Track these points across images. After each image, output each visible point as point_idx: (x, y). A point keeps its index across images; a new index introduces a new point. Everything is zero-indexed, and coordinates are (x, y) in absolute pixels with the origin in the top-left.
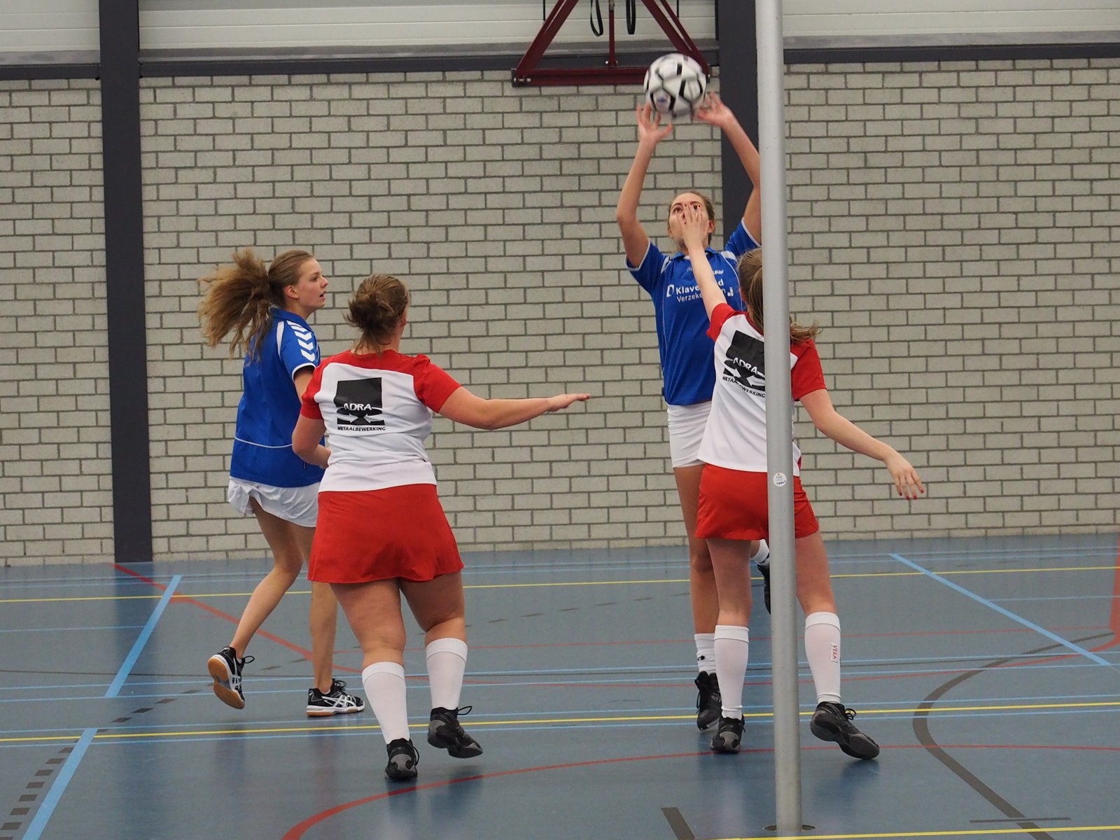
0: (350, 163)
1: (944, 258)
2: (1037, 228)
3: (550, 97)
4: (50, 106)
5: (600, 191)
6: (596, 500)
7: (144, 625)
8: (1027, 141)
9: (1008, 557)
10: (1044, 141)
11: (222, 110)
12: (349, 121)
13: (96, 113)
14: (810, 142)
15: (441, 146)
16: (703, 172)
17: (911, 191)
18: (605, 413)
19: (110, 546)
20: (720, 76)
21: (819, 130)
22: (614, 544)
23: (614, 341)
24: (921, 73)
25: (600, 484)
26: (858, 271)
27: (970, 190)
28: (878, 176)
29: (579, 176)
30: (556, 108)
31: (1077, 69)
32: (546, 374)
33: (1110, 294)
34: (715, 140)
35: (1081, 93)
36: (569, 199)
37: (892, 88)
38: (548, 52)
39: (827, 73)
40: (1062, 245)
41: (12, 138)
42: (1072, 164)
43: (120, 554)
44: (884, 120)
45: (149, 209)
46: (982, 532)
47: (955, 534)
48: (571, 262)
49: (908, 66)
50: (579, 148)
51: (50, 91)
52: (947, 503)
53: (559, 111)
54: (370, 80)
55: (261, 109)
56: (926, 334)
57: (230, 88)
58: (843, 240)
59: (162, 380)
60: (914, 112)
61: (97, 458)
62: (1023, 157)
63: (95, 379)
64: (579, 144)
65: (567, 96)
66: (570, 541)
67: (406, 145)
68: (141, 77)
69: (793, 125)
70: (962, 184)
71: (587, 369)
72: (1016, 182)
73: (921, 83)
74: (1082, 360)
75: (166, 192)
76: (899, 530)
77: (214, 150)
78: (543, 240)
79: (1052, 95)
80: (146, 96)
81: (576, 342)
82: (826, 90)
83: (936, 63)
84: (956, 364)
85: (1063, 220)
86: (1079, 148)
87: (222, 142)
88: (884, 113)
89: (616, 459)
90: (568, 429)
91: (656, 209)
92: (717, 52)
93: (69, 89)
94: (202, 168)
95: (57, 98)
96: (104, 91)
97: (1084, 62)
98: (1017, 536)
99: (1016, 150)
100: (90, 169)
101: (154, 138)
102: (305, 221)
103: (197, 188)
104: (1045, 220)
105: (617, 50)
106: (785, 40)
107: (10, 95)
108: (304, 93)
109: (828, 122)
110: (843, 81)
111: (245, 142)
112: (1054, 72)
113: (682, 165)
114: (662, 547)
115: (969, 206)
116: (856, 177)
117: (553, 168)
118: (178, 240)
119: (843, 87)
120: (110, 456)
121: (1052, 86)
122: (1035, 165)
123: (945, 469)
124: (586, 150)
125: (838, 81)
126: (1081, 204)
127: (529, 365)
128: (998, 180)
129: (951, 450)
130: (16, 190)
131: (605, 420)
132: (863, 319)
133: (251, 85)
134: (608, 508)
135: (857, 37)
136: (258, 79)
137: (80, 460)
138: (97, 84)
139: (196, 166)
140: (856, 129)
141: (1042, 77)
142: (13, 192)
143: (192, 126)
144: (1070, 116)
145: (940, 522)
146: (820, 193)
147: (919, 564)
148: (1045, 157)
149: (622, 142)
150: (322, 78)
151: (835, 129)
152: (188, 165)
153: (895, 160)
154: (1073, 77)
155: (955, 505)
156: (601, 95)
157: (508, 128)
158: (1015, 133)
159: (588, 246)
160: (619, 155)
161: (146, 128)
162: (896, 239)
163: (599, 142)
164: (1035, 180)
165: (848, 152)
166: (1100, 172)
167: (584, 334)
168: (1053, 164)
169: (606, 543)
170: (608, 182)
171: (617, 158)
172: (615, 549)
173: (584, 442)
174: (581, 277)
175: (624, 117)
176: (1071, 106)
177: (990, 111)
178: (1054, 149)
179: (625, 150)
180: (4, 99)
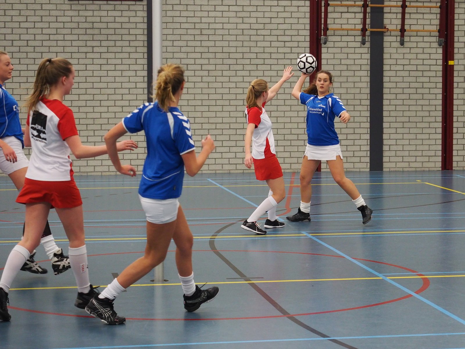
0: (5, 27)
1: (229, 69)
2: (264, 59)
3: (82, 5)
5: (101, 41)
8: (261, 26)
9: (251, 181)
10: (267, 27)
12: (5, 11)
14: (181, 24)
15: (40, 22)
16: (140, 35)
17: (218, 44)
18: (101, 124)
21: (184, 20)
22: (104, 174)
23: (105, 97)
26: (197, 73)
27: (240, 44)
28: (205, 38)
29: (93, 35)
30: (84, 9)
32: (79, 109)
33: (291, 84)
34: (145, 23)
35: (282, 9)
36: (89, 44)
37: (211, 5)
40: (273, 65)
42: (277, 35)
44: (208, 17)
46: (242, 171)
47: (232, 172)
48: (89, 68)
50: (93, 24)
52: (229, 160)
53: (86, 10)
56: (222, 97)
58: (192, 61)
60: (220, 14)
62: (259, 32)
64: (93, 22)
65: (89, 4)
66: (87, 172)
67: (27, 21)
69: (174, 18)
70: (237, 42)
71: (94, 107)
72: (257, 41)
74: (280, 108)
76: (211, 170)
78: (79, 59)
79: (271, 9)
81: (90, 97)
82: (187, 5)
84: (233, 109)
85: (274, 56)
86: (280, 30)
88: (208, 14)
90: (87, 130)
91: (122, 48)
99: (257, 29)
104: (267, 56)
109: (187, 17)
113: (132, 32)
115: (239, 50)
116: (197, 38)
117: (83, 31)
121: (271, 6)
122: (264, 35)
123: (229, 147)
124: (96, 25)
126: (280, 50)
127: (73, 106)
128: (250, 41)
129: (231, 141)
131: (101, 127)
132: (199, 91)
140: (197, 20)
141: (267, 3)
144: (277, 18)
145: (226, 167)
146: (184, 44)
147: (217, 182)
148: (268, 32)
149: (110, 22)
151: (190, 20)
153: (212, 32)
154: (279, 3)
155: (232, 161)
156: (101, 4)
157: (66, 16)
158: (257, 23)
159: (96, 61)
162: (212, 62)
163: (101, 22)
164: (264, 41)
165: (195, 28)
166: (288, 38)
167: (94, 94)
168: (271, 35)
169: (100, 173)
170: (104, 37)
171: (107, 28)
172: (104, 175)
173: (93, 135)
174: (93, 73)
175: (110, 13)
176: (278, 14)
177: (248, 15)
178: (271, 30)
179: (111, 25)
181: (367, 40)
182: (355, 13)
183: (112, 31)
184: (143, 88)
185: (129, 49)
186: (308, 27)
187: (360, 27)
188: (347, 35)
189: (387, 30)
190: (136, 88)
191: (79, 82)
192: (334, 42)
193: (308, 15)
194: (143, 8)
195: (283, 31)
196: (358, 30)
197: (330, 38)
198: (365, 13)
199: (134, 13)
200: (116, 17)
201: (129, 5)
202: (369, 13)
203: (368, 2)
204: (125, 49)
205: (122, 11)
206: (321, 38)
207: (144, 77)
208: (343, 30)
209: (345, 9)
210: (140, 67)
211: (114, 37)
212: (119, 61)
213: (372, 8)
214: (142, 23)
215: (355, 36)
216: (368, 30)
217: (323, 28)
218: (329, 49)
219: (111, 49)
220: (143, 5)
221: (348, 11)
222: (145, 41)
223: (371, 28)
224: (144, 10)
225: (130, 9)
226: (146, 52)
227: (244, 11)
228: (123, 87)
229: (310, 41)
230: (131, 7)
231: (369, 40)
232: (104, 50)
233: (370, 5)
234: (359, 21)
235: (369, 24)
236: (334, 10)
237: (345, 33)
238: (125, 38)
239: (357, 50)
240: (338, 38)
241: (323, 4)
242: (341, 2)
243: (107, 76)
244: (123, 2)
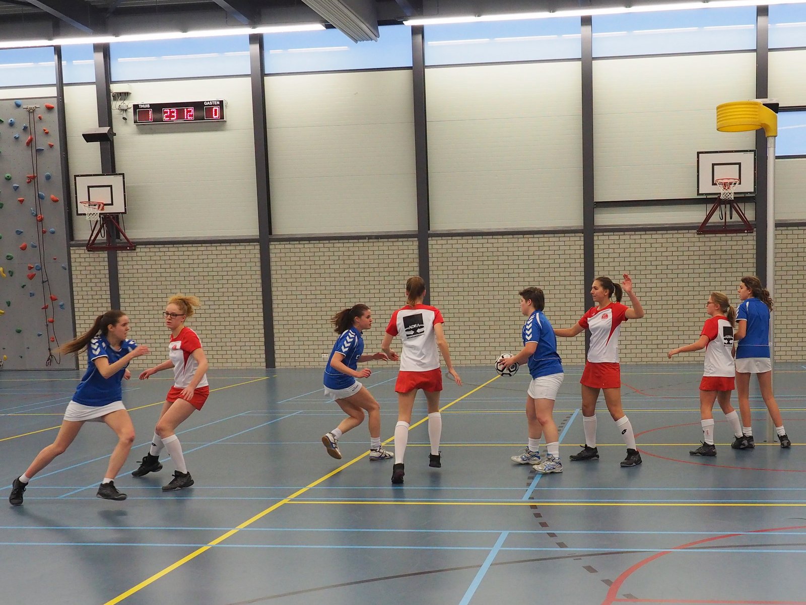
3: (708, 237)
4: (570, 241)
5: (721, 264)
11: (616, 242)
13: (582, 243)
16: (750, 258)
20: (756, 231)
21: (785, 246)
28: (801, 259)
29: (715, 259)
34: (754, 249)
38: (707, 225)
39: (787, 230)
45: (596, 269)
50: (715, 252)
51: (570, 237)
53: (710, 241)
54: (657, 233)
57: (619, 236)
58: (790, 277)
64: (715, 250)
65: (712, 237)
68: (594, 233)
77: (614, 253)
80: (595, 238)
82: (787, 235)
87: (616, 251)
92: (755, 224)
93: (575, 236)
95: (572, 239)
96: (584, 237)
100: (580, 258)
101: (598, 250)
102: (638, 272)
103: (609, 263)
105: (727, 224)
106: (775, 220)
107: (559, 238)
108: (639, 237)
109: (787, 244)
111: (622, 250)
113: (744, 256)
116: (795, 259)
117: (708, 257)
119: (792, 234)
124: (717, 252)
125: (791, 232)
130: (561, 264)
133: (624, 235)
135: (797, 219)
136: (626, 233)
138: (583, 235)
139: (609, 257)
140: (795, 246)
143: (608, 246)
146: (784, 264)
149: (728, 250)
150: (644, 233)
151: (789, 246)
156: (722, 237)
157: (695, 246)
159: (717, 279)
160: (726, 254)
161: (596, 247)
163: (721, 250)
165: (793, 252)
170: (724, 261)
175: (728, 243)
180: (557, 239)
183: (729, 257)
185: (742, 270)
194: (752, 238)
199: (746, 242)
200: (733, 246)
204: (739, 270)
205: (737, 241)
211: (731, 261)
214: (752, 249)
219: (728, 270)
220: (753, 236)
222: (755, 263)
224: (754, 239)
225: (743, 240)
230: (744, 237)
232: (724, 270)
238: (739, 261)
244: (738, 234)
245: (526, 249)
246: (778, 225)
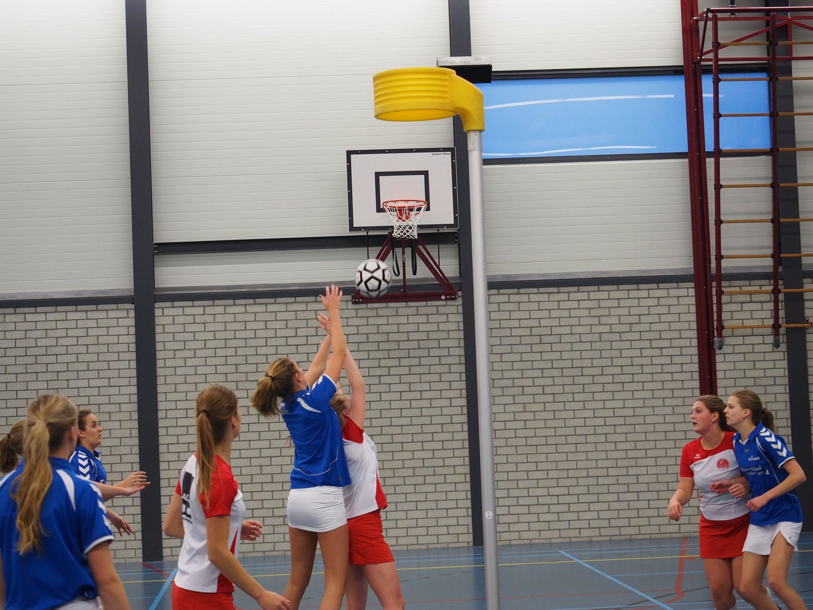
0: (266, 346)
1: (584, 391)
2: (633, 374)
3: (372, 309)
4: (107, 318)
5: (400, 358)
6: (400, 524)
7: (157, 596)
8: (626, 328)
9: (623, 552)
10: (636, 328)
11: (199, 319)
12: (266, 323)
13: (132, 322)
14: (511, 330)
15: (315, 336)
16: (454, 347)
17: (566, 355)
18: (404, 477)
19: (140, 553)
20: (462, 296)
21: (515, 324)
22: (410, 547)
23: (409, 438)
24: (569, 293)
25: (402, 515)
26: (538, 399)
27: (597, 354)
28: (547, 348)
29: (388, 350)
30: (375, 314)
31: (651, 289)
33: (673, 408)
34: (460, 330)
35: (654, 302)
36: (383, 363)
37: (553, 301)
39: (519, 293)
40: (646, 383)
41: (88, 336)
42: (650, 340)
43: (146, 557)
44: (550, 318)
45: (160, 372)
46: (608, 538)
47: (593, 539)
48: (385, 396)
49: (562, 289)
50: (388, 335)
51: (107, 310)
52: (589, 522)
53: (377, 316)
54: (277, 302)
55: (219, 318)
56: (575, 432)
57: (203, 307)
58: (530, 382)
59: (167, 463)
60: (566, 313)
61: (133, 505)
62: (624, 336)
63: (132, 463)
64: (388, 333)
65: (381, 308)
67: (296, 336)
68: (156, 302)
69: (501, 321)
70: (592, 351)
71: (394, 453)
72: (621, 349)
73: (569, 298)
74: (659, 444)
75: (169, 363)
76: (564, 538)
77: (194, 340)
78: (370, 385)
79: (639, 303)
80: (158, 312)
81: (389, 439)
82: (519, 303)
83: (577, 287)
84: (592, 447)
85: (647, 369)
86: (654, 331)
87: (198, 336)
88: (550, 315)
89: (410, 502)
91: (430, 367)
92: (460, 284)
93: (118, 309)
94: (188, 349)
95: (111, 314)
96: (136, 310)
97: (655, 286)
98: (628, 540)
99: (620, 333)
100: (129, 351)
101: (163, 334)
103: (185, 360)
104: (637, 370)
105: (407, 284)
107: (86, 313)
108: (242, 309)
109: (520, 319)
110: (528, 297)
111: (210, 336)
112: (639, 291)
113: (443, 343)
114: (436, 549)
115: (597, 363)
116: (536, 348)
117: (374, 346)
118: (176, 388)
119: (528, 301)
120: (140, 504)
121: (639, 298)
122: (631, 340)
123: (587, 504)
124: (392, 337)
125: (525, 298)
126: (656, 361)
128: (611, 349)
129: (591, 494)
130: (90, 363)
131: (404, 480)
132: (542, 424)
133: (213, 305)
134: (407, 528)
135: (535, 274)
136: (217, 302)
137: (124, 507)
138: (132, 306)
139: (185, 349)
140: (535, 323)
141: (633, 294)
142: (88, 364)
143: (183, 327)
144: (649, 314)
145: (585, 533)
146: (516, 357)
147: (574, 556)
148: (636, 336)
149: (411, 332)
150: (251, 301)
151: (524, 323)
152: (181, 348)
153: (556, 339)
154: (650, 294)
155: (594, 524)
156: (399, 307)
157: (350, 326)
158: (620, 324)
159: (394, 388)
160: (409, 339)
161: (158, 329)
162: (558, 381)
163: (398, 332)
164: (631, 349)
165: (531, 335)
166: (666, 343)
167: (392, 435)
168: (640, 340)
169: (406, 547)
170: (404, 353)
171: (408, 340)
172: (411, 550)
173: (394, 493)
174: (390, 404)
175: (411, 319)
176: (649, 309)
177: (606, 312)
178: (640, 332)
179: (412, 336)
180: (83, 315)
181: (781, 341)
182: (762, 302)
183: (415, 345)
184: (462, 423)
185: (439, 369)
186: (694, 325)
187: (771, 322)
188: (751, 334)
189: (810, 325)
190: (452, 423)
191: (371, 419)
192: (733, 345)
193: (693, 309)
194: (457, 309)
195: (659, 332)
196: (767, 327)
197: (727, 341)
198: (776, 302)
199: (445, 317)
200: (420, 325)
201: (437, 306)
202: (782, 302)
203: (779, 286)
204: (433, 369)
205: (428, 315)
206: (713, 340)
207: (462, 406)
208: (746, 327)
209: (746, 298)
210: (456, 394)
211: (418, 353)
212: (426, 386)
213: (785, 294)
214: (457, 330)
215: (763, 336)
216: (782, 325)
217: (717, 326)
218: (726, 356)
219: (414, 370)
220: (457, 306)
221: (751, 300)
222: (462, 355)
223: (786, 323)
224: (459, 312)
225: (439, 312)
226: (464, 371)
227: (601, 308)
228: (433, 423)
229: (699, 346)
230: (440, 308)
231: (785, 341)
232: (405, 370)
233: (782, 290)
234: (768, 314)
235: (783, 318)
236: (731, 299)
237: (749, 331)
238: (433, 352)
239: (768, 356)
240: (739, 340)
241: (714, 292)
242: (741, 289)
243: (411, 408)
244: (429, 303)
245: (20, 335)
246: (494, 285)
